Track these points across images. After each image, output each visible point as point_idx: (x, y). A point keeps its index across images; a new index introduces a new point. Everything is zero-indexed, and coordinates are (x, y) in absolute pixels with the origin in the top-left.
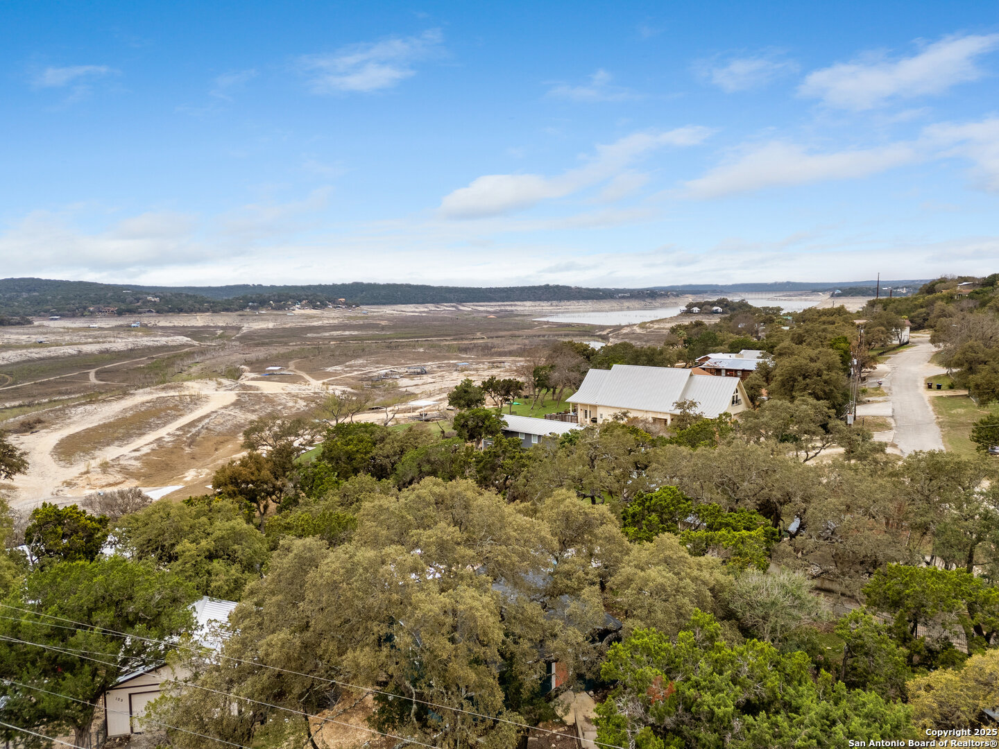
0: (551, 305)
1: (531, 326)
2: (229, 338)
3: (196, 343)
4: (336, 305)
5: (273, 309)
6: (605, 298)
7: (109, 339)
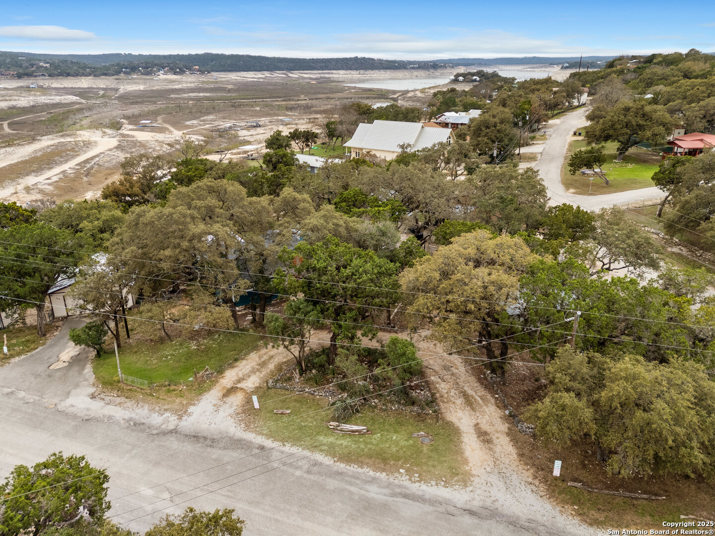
0: (359, 74)
1: (342, 90)
2: (109, 98)
3: (83, 101)
4: (192, 72)
5: (142, 74)
6: (399, 69)
7: (14, 98)
